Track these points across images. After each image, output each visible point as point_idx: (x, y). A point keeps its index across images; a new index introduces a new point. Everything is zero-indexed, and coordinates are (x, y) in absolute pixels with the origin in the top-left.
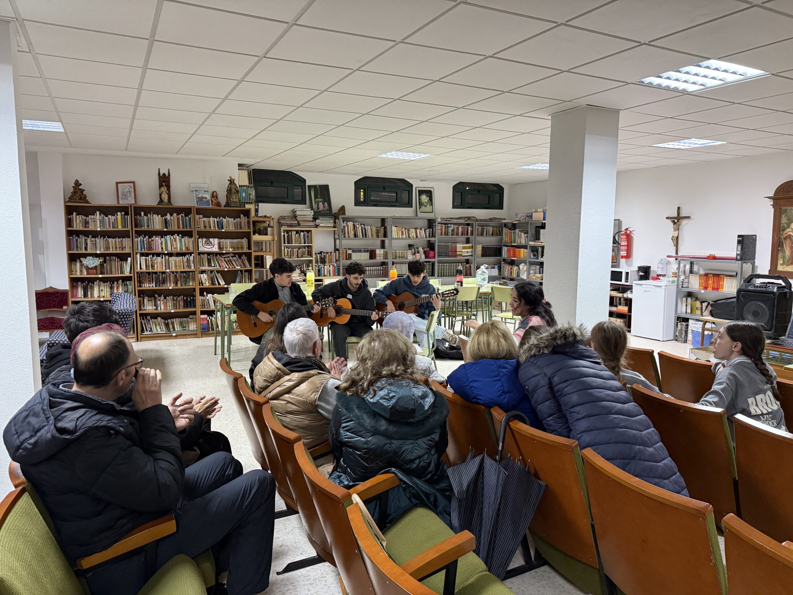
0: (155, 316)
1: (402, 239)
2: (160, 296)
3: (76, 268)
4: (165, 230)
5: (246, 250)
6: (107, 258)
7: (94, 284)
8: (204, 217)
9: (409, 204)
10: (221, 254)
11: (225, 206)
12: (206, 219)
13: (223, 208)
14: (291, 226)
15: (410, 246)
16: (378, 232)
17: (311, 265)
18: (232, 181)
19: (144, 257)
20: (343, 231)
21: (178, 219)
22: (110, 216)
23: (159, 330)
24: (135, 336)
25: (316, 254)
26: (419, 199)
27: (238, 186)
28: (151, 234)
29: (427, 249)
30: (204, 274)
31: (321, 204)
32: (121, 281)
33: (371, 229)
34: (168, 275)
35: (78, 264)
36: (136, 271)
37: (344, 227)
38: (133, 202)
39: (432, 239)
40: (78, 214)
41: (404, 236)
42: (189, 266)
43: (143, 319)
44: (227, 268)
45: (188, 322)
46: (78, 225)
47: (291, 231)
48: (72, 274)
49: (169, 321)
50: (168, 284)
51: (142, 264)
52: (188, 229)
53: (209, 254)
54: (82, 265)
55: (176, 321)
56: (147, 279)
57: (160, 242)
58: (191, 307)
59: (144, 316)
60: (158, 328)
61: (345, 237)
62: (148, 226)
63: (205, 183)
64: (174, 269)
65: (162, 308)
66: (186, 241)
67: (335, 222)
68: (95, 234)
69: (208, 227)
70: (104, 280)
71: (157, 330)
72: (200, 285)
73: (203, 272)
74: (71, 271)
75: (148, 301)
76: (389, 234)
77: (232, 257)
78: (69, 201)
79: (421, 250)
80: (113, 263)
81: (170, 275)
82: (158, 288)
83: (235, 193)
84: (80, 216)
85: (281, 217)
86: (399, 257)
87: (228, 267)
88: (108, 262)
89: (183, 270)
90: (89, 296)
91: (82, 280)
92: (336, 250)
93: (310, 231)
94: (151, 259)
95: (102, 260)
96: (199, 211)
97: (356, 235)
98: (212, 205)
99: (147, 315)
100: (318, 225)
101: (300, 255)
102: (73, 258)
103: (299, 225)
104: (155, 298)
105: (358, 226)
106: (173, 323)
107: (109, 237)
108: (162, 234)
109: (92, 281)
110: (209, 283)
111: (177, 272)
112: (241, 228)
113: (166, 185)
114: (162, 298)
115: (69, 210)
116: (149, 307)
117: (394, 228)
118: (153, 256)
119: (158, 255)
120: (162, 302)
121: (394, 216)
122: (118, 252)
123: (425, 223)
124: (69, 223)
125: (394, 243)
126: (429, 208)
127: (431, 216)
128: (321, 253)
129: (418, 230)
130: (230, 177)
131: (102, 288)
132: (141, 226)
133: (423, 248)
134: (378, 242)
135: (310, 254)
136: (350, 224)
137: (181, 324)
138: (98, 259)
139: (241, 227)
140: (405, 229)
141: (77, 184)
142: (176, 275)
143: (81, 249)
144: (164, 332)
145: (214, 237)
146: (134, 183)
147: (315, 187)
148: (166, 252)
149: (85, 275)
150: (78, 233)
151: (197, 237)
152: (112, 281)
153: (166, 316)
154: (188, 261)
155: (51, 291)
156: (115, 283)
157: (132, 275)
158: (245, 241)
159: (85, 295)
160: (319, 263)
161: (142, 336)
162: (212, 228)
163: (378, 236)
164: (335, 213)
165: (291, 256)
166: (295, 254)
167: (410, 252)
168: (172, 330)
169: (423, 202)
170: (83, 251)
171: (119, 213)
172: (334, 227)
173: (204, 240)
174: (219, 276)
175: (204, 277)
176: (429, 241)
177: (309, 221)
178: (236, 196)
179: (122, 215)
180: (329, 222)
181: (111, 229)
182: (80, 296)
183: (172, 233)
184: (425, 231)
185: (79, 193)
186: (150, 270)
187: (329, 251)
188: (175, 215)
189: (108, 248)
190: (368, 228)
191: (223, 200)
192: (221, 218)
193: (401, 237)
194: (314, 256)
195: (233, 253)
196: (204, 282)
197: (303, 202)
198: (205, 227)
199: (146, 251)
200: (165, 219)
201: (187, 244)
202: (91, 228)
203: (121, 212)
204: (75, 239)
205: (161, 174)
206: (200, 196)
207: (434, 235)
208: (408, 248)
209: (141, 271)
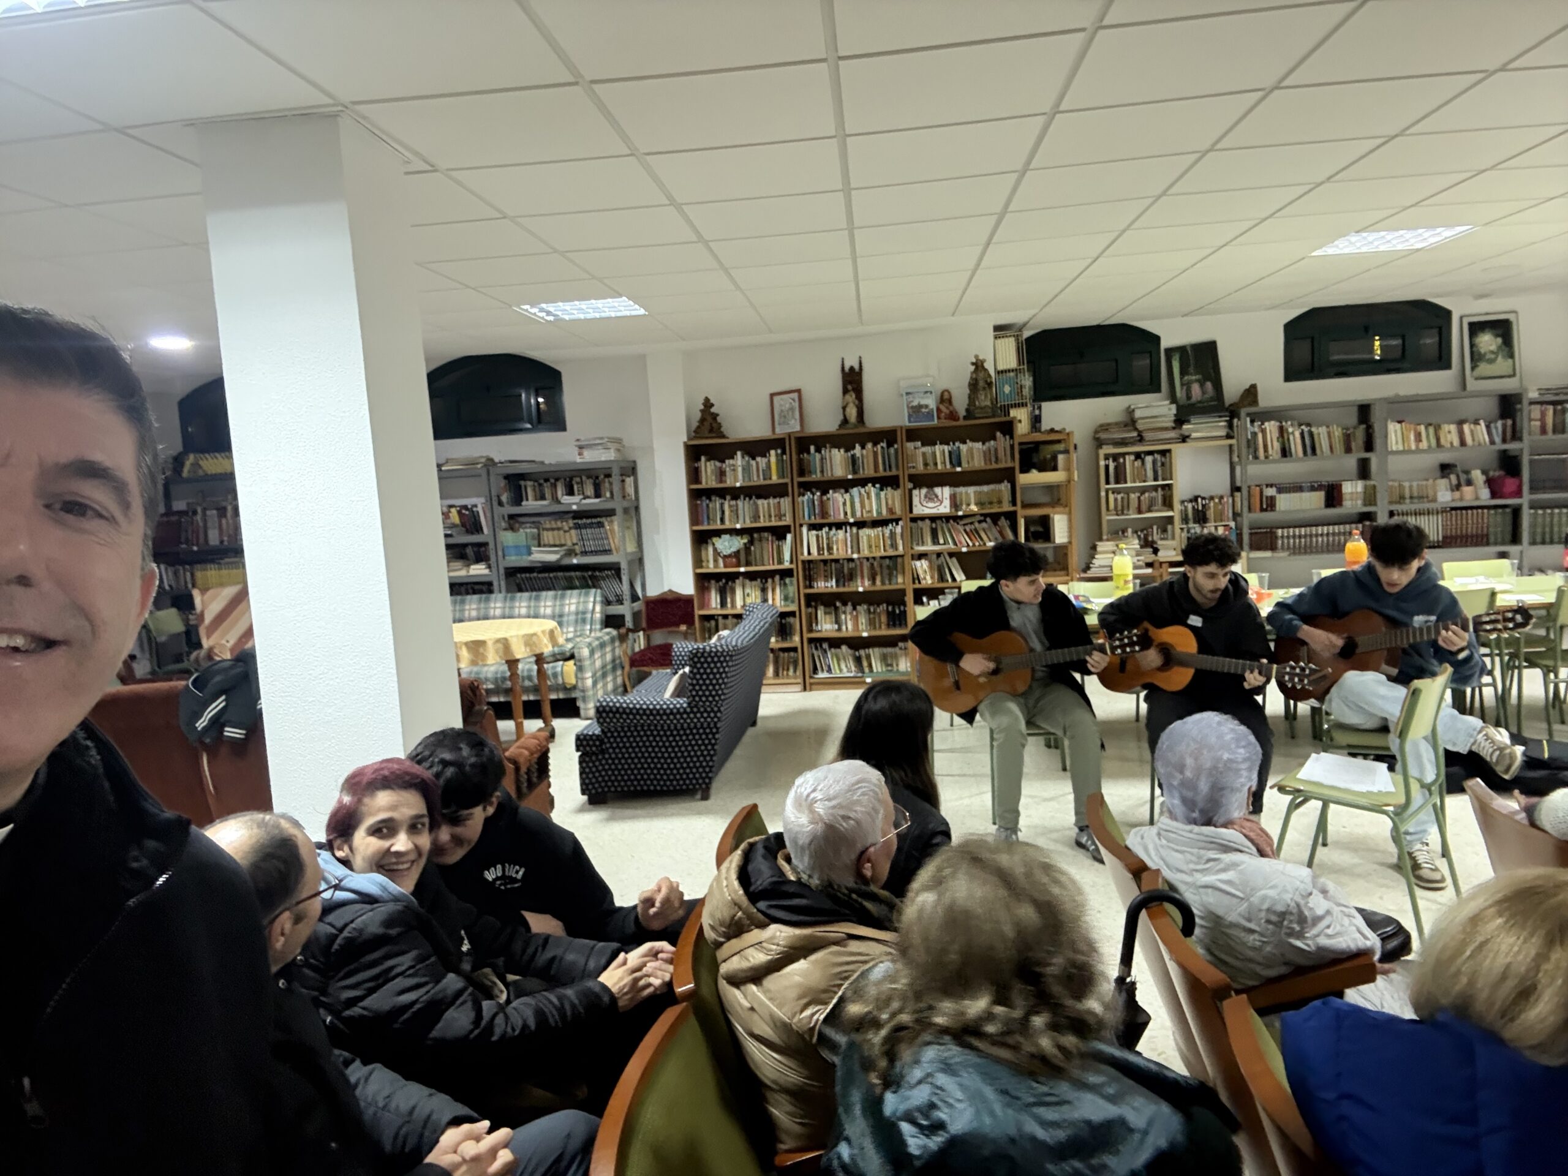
0: (835, 643)
1: (1418, 451)
2: (845, 604)
3: (707, 555)
4: (850, 477)
5: (1007, 507)
6: (756, 535)
7: (734, 582)
8: (923, 445)
9: (1442, 361)
10: (956, 519)
11: (965, 418)
12: (928, 449)
13: (961, 422)
14: (1123, 443)
15: (1445, 469)
16: (1347, 440)
17: (1169, 527)
18: (979, 365)
19: (814, 532)
20: (1252, 444)
21: (875, 454)
22: (759, 459)
23: (845, 670)
24: (800, 680)
25: (1183, 502)
26: (1472, 346)
27: (992, 372)
28: (827, 486)
29: (1497, 474)
30: (923, 561)
31: (1196, 389)
32: (777, 578)
33: (1329, 433)
34: (858, 563)
35: (711, 550)
36: (801, 558)
37: (1255, 434)
38: (798, 428)
39: (1512, 446)
40: (708, 460)
41: (1424, 445)
42: (894, 546)
43: (816, 648)
44: (968, 545)
45: (895, 657)
46: (709, 480)
47: (1124, 455)
48: (701, 567)
49: (862, 652)
50: (859, 581)
51: (810, 543)
52: (894, 472)
53: (933, 519)
54: (715, 550)
55: (875, 653)
56: (822, 573)
57: (841, 500)
58: (900, 625)
59: (816, 642)
60: (843, 666)
61: (1256, 457)
62: (822, 472)
63: (928, 376)
64: (866, 552)
65: (850, 627)
66: (889, 496)
67: (1230, 426)
68: (735, 493)
69: (931, 464)
70: (751, 576)
71: (841, 670)
72: (914, 583)
73: (921, 556)
74: (698, 561)
75: (826, 613)
76: (1378, 442)
77: (980, 522)
78: (695, 438)
79: (1477, 475)
80: (765, 545)
81: (861, 563)
82: (841, 590)
83: (984, 388)
84: (712, 462)
85: (1101, 426)
86: (1411, 497)
87: (971, 544)
88: (757, 543)
89: (883, 553)
90: (729, 605)
91: (717, 577)
92: (1235, 489)
93: (1169, 451)
94: (828, 534)
95: (745, 541)
96: (912, 434)
97: (1285, 452)
98: (939, 418)
99: (821, 640)
100: (1188, 437)
101: (1144, 507)
102: (701, 539)
103: (1141, 439)
104: (836, 609)
105: (1290, 430)
106: (868, 657)
107: (759, 497)
108: (845, 485)
109: (732, 577)
110: (932, 578)
111: (874, 558)
112: (997, 460)
113: (854, 390)
114: (849, 608)
115: (694, 453)
116: (826, 626)
117: (1393, 428)
118: (830, 529)
119: (839, 526)
120: (849, 617)
121: (1397, 396)
122: (774, 523)
123: (1491, 406)
124: (694, 475)
125: (1395, 464)
126: (1502, 365)
127: (1508, 386)
128: (1195, 499)
129: (1466, 428)
130: (976, 357)
131: (748, 591)
132: (810, 472)
133: (1484, 472)
134: (1351, 462)
135: (1168, 503)
136: (1271, 427)
137: (884, 658)
138: (739, 538)
139: (997, 458)
140: (1427, 426)
141: (708, 405)
142: (872, 565)
143: (715, 521)
144: (852, 675)
145: (942, 484)
146: (799, 391)
147: (1182, 350)
148: (852, 520)
149: (721, 569)
150: (709, 493)
151: (910, 485)
152: (762, 578)
153: (856, 644)
154: (893, 535)
155: (670, 597)
156: (770, 580)
157: (793, 566)
158: (1005, 487)
159: (723, 604)
160: (1191, 522)
161: (812, 681)
162: (939, 467)
163: (1348, 450)
164: (1231, 405)
165: (1122, 510)
166: (1134, 503)
167: (1443, 483)
168: (867, 670)
169: (1482, 351)
170: (718, 526)
171: (773, 452)
172: (1229, 436)
173: (924, 491)
174: (954, 564)
175: (922, 566)
176: (1505, 451)
177: (1166, 429)
178: (986, 396)
179: (777, 455)
180: (1217, 427)
181: (762, 482)
182: (714, 605)
183: (862, 482)
184: (1488, 427)
185: (709, 419)
186: (826, 555)
187: (1220, 492)
188: (869, 446)
189: (756, 517)
190: (1321, 432)
191: (960, 403)
192: (957, 444)
193: (1413, 447)
194: (1177, 506)
195: (982, 515)
196: (922, 576)
197: (1153, 386)
198: (926, 465)
199: (819, 521)
200: (853, 456)
201: (890, 502)
202: (729, 482)
203: (775, 449)
204: (704, 504)
205: (847, 369)
206: (915, 403)
207: (1518, 435)
208: (1438, 473)
209: (810, 558)
